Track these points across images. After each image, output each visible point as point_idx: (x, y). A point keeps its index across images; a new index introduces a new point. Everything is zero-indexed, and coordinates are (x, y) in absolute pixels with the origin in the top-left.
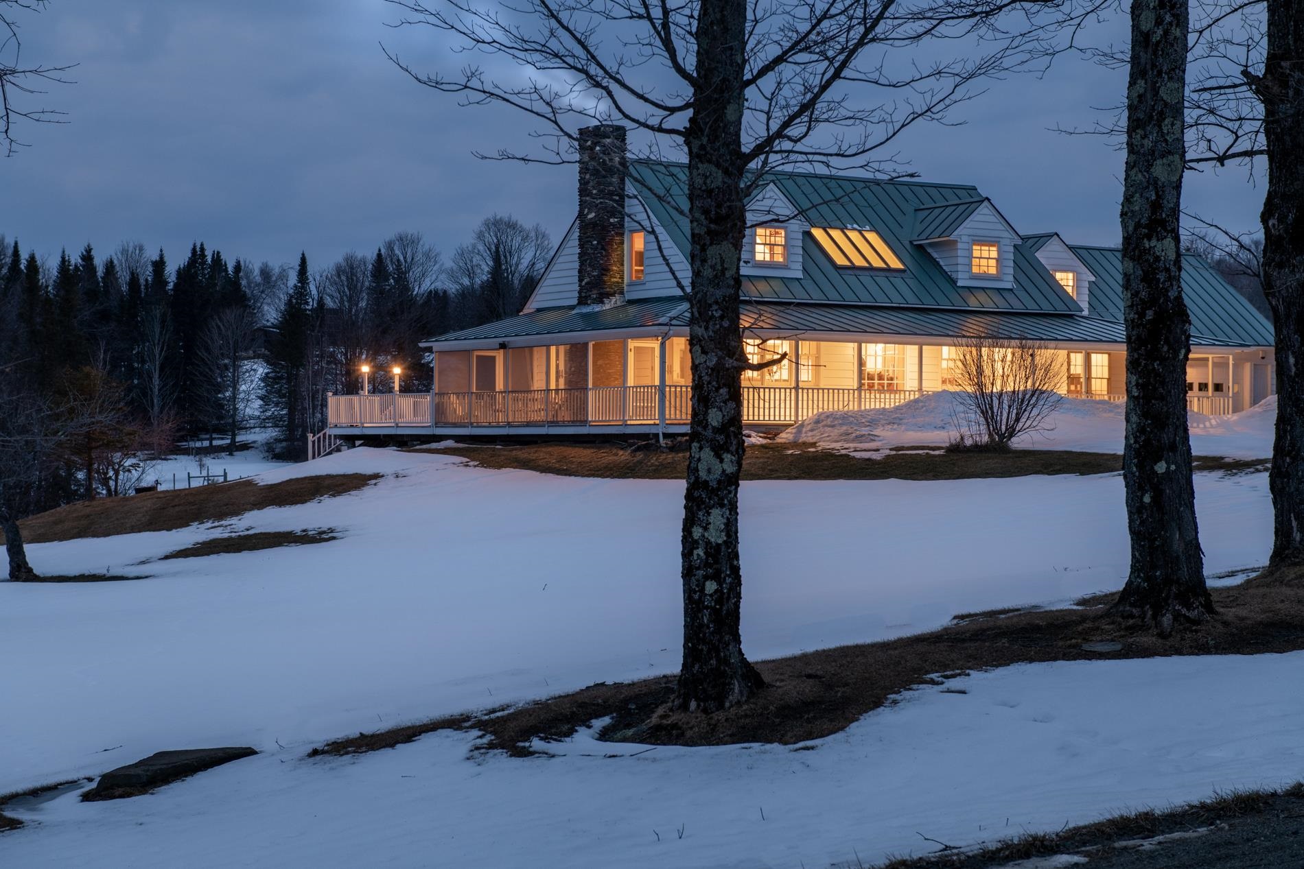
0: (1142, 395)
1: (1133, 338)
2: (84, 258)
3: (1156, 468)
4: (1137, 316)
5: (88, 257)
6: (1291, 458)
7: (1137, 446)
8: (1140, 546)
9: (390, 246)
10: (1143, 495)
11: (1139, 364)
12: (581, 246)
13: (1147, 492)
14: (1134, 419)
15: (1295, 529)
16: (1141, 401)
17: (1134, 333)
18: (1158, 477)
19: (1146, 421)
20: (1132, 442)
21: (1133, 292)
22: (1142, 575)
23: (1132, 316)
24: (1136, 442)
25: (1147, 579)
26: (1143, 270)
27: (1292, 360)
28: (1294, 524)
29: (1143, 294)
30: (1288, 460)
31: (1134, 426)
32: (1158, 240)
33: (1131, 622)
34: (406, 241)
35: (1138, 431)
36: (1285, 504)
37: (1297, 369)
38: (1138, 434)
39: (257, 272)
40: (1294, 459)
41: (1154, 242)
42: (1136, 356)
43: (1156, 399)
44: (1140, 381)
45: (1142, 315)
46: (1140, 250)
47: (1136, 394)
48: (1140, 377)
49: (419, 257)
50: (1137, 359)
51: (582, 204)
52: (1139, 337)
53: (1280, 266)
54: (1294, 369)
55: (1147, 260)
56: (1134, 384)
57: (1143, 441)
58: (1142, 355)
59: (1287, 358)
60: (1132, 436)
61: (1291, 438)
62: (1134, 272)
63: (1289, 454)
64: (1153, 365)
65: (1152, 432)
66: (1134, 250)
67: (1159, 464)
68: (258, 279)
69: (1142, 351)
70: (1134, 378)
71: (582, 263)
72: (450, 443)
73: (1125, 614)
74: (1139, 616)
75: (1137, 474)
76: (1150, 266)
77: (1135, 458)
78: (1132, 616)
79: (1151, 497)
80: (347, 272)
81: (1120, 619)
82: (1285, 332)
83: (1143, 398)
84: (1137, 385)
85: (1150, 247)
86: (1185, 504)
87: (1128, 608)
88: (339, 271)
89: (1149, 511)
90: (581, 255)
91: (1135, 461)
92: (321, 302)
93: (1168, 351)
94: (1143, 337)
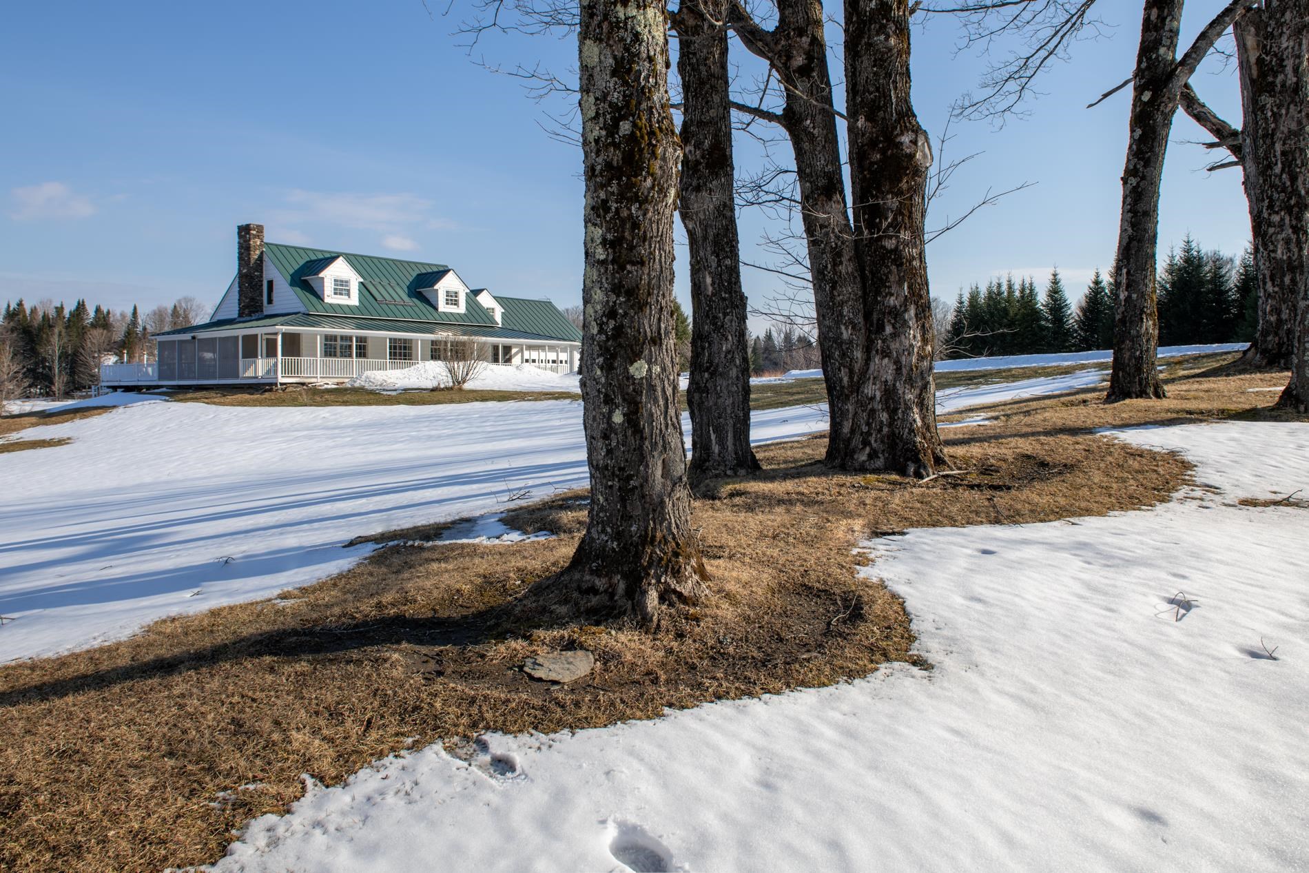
0: (611, 257)
1: (598, 168)
2: (18, 305)
3: (632, 370)
4: (604, 133)
5: (20, 304)
6: (710, 374)
7: (603, 337)
8: (607, 487)
9: (179, 301)
10: (611, 412)
11: (607, 210)
12: (240, 287)
13: (617, 407)
14: (598, 295)
15: (714, 442)
16: (611, 267)
17: (600, 160)
18: (634, 384)
19: (618, 296)
20: (595, 331)
21: (598, 94)
22: (609, 530)
23: (596, 133)
24: (601, 331)
25: (618, 536)
26: (615, 57)
27: (709, 280)
28: (713, 437)
29: (615, 97)
30: (706, 375)
31: (599, 307)
32: (638, 7)
33: (594, 600)
34: (187, 300)
35: (604, 315)
36: (705, 418)
37: (714, 288)
38: (604, 319)
39: (118, 314)
40: (712, 374)
41: (632, 11)
42: (602, 195)
43: (633, 264)
44: (609, 236)
45: (612, 129)
46: (610, 23)
47: (602, 257)
48: (608, 230)
49: (194, 307)
50: (605, 202)
51: (240, 265)
52: (608, 165)
53: (698, 189)
54: (710, 289)
55: (622, 40)
56: (598, 241)
57: (613, 329)
58: (613, 193)
59: (704, 278)
60: (594, 323)
61: (710, 355)
62: (600, 62)
63: (707, 369)
64: (630, 209)
65: (626, 314)
66: (600, 26)
67: (636, 365)
68: (119, 318)
69: (614, 188)
70: (598, 232)
71: (240, 296)
72: (164, 389)
73: (584, 586)
74: (606, 591)
75: (603, 380)
76: (627, 49)
77: (599, 356)
78: (593, 590)
79: (624, 415)
80: (159, 315)
81: (575, 595)
82: (702, 254)
83: (613, 262)
84: (604, 242)
85: (627, 18)
86: (673, 425)
87: (588, 577)
88: (155, 314)
89: (620, 436)
90: (239, 292)
91: (601, 359)
92: (145, 329)
93: (653, 188)
94: (615, 163)
